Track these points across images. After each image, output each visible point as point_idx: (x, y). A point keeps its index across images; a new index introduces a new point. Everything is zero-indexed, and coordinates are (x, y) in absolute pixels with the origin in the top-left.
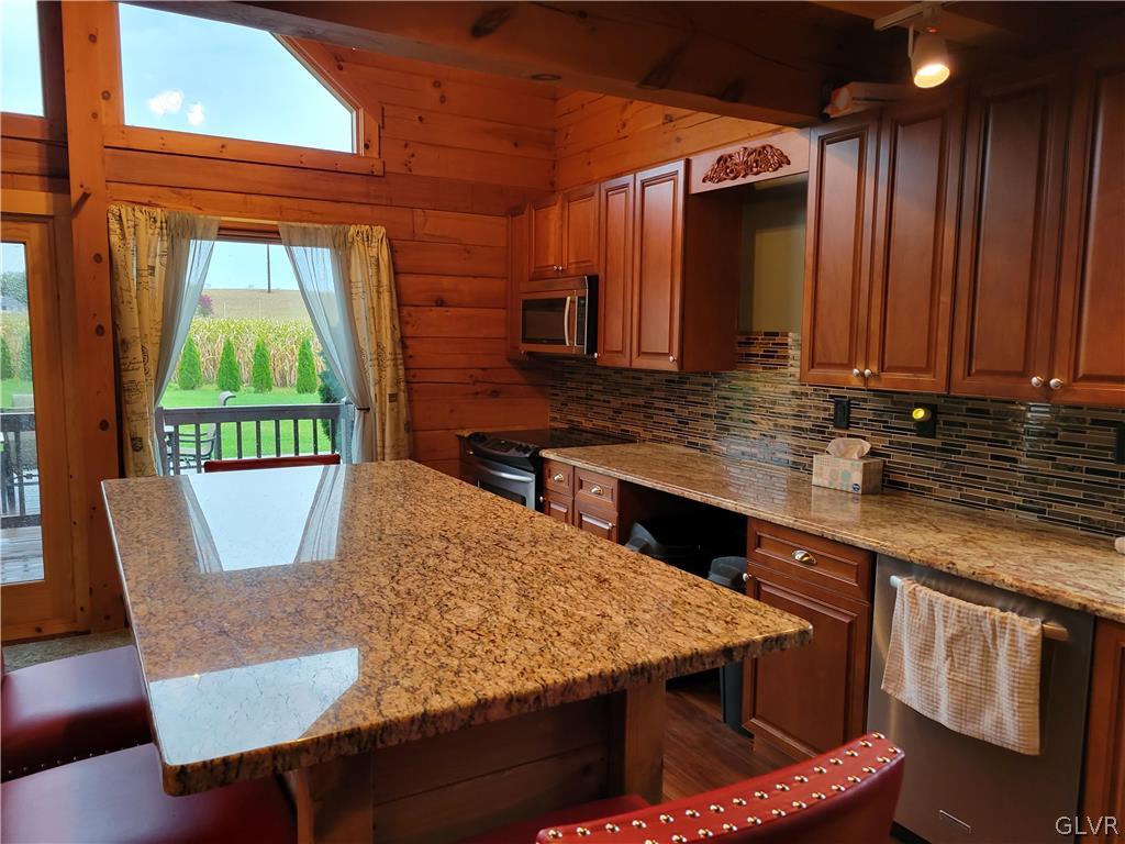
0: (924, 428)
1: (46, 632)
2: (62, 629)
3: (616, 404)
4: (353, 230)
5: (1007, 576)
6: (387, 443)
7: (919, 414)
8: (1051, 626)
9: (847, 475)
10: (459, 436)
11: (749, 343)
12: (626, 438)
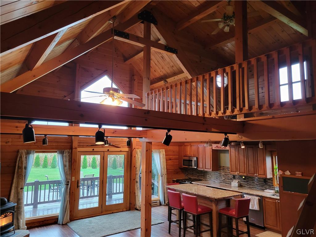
0: (244, 179)
1: (124, 211)
2: (125, 210)
3: (198, 175)
4: (161, 150)
5: (255, 194)
6: (165, 181)
7: (244, 177)
8: (259, 198)
9: (236, 185)
10: (173, 180)
11: (220, 167)
12: (201, 180)
